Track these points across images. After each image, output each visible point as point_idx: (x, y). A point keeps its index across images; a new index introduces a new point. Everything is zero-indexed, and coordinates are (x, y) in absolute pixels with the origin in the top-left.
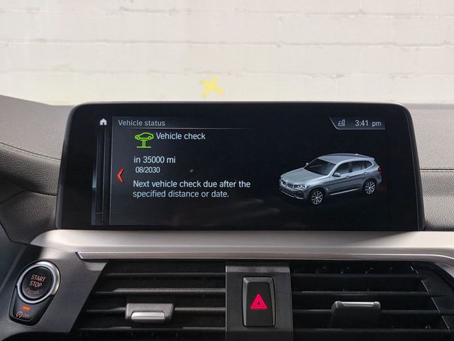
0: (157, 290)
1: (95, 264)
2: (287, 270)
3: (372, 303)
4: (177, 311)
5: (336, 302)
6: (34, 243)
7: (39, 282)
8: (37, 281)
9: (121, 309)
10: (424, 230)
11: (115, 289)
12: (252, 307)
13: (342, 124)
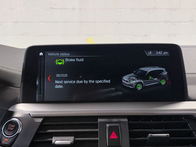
0: (67, 131)
1: (38, 119)
2: (126, 120)
3: (166, 134)
4: (76, 140)
5: (149, 134)
6: (10, 110)
7: (12, 128)
8: (11, 127)
9: (50, 139)
10: (188, 101)
11: (47, 130)
12: (111, 138)
13: (150, 53)
